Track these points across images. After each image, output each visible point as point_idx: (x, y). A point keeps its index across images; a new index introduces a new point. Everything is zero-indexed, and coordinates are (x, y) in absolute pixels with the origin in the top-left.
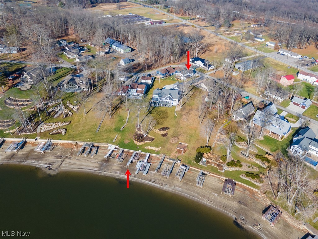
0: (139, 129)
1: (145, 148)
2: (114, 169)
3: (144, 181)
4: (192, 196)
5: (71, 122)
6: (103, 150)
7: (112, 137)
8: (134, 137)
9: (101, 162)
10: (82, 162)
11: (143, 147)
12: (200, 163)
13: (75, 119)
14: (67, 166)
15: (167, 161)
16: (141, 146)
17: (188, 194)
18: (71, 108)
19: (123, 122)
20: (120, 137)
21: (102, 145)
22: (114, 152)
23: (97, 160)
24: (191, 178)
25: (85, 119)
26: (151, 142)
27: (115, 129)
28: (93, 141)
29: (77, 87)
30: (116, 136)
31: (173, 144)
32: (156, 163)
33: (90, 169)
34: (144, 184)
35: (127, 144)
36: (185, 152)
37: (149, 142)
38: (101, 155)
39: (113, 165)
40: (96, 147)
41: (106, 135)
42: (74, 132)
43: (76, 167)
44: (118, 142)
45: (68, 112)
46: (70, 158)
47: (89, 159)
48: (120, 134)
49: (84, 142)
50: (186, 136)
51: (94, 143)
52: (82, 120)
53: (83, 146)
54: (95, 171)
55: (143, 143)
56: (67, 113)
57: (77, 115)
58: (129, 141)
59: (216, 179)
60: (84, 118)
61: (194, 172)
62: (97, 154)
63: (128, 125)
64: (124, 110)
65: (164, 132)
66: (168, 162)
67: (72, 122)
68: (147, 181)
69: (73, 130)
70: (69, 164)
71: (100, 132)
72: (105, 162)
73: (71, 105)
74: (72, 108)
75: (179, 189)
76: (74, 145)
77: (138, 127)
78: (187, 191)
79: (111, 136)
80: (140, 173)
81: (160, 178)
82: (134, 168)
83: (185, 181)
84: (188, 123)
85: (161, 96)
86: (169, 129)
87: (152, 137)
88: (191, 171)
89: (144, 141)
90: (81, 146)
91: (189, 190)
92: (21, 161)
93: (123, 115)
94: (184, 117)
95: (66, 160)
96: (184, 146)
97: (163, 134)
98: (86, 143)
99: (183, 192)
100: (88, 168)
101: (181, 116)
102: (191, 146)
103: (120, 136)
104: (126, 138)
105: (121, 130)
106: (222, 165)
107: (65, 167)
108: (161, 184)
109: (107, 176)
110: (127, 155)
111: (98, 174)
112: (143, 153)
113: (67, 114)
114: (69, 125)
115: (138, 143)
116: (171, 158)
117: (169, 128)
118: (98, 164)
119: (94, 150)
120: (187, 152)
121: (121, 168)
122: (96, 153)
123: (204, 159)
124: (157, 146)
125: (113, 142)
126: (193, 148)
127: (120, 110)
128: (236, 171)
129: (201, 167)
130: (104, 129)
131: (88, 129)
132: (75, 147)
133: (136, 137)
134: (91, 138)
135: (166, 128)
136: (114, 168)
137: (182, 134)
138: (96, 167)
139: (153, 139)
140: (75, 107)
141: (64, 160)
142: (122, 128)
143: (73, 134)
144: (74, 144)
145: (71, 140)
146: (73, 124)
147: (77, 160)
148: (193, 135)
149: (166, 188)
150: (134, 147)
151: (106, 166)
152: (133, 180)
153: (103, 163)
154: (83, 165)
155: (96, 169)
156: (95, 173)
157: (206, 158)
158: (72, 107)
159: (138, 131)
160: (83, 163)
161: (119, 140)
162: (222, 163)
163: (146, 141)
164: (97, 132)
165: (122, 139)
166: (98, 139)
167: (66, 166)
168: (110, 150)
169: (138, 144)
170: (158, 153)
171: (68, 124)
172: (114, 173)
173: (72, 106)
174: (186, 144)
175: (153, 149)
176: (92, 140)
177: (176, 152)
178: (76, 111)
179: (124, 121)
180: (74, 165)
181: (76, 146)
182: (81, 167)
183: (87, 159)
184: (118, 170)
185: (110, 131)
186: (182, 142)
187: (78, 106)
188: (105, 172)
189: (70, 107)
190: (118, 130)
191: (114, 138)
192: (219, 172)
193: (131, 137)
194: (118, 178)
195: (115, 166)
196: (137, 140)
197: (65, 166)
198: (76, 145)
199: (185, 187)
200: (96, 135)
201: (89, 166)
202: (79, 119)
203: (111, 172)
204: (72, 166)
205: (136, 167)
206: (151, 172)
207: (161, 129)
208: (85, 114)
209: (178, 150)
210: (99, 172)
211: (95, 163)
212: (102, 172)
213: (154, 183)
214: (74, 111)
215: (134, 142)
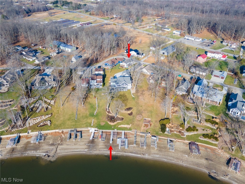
0: (109, 112)
1: (119, 127)
2: (100, 148)
3: (128, 153)
4: (169, 160)
5: (52, 114)
6: (86, 134)
7: (90, 122)
8: (107, 119)
9: (88, 143)
10: (73, 146)
11: (116, 126)
12: (166, 133)
13: (55, 111)
14: (62, 151)
15: (139, 135)
16: (115, 125)
17: (166, 159)
18: (48, 102)
19: (94, 108)
20: (96, 121)
21: (84, 130)
22: (95, 134)
23: (84, 143)
24: (162, 145)
25: (63, 110)
26: (121, 121)
27: (90, 114)
28: (76, 127)
29: (48, 84)
30: (93, 120)
31: (139, 120)
32: (131, 137)
33: (82, 151)
34: (129, 156)
35: (104, 125)
36: (151, 126)
37: (120, 121)
38: (86, 138)
39: (99, 145)
40: (80, 132)
41: (84, 120)
42: (57, 122)
43: (70, 151)
44: (96, 125)
45: (47, 106)
46: (62, 144)
47: (77, 143)
48: (95, 119)
49: (68, 129)
50: (148, 112)
51: (77, 129)
52: (61, 111)
53: (69, 133)
54: (86, 152)
55: (115, 123)
56: (47, 107)
57: (55, 108)
58: (105, 123)
59: (182, 144)
60: (62, 109)
61: (163, 140)
62: (83, 137)
63: (99, 110)
64: (92, 98)
65: (129, 112)
66: (140, 135)
67: (53, 114)
68: (130, 154)
69: (56, 120)
70: (62, 149)
71: (79, 119)
72: (91, 143)
73: (48, 100)
74: (49, 102)
75: (157, 156)
76: (61, 133)
77: (108, 110)
78: (164, 157)
79: (89, 121)
80: (122, 148)
81: (139, 149)
82: (116, 144)
83: (159, 149)
84: (145, 102)
85: (118, 83)
86: (133, 109)
87: (122, 117)
88: (161, 140)
89: (117, 121)
90: (67, 133)
91: (164, 155)
92: (22, 154)
93: (93, 103)
94: (140, 97)
95: (59, 146)
96: (148, 121)
97: (129, 113)
98: (70, 129)
99: (161, 158)
100: (79, 150)
101: (138, 97)
102: (154, 120)
103: (96, 119)
104: (101, 120)
105: (95, 115)
107: (61, 153)
108: (142, 154)
109: (97, 154)
110: (106, 134)
111: (90, 154)
112: (119, 131)
113: (47, 108)
114: (51, 117)
115: (112, 124)
116: (142, 131)
117: (132, 108)
118: (87, 145)
119: (79, 134)
120: (153, 125)
121: (106, 146)
122: (81, 137)
123: (167, 129)
124: (128, 124)
125: (92, 125)
126: (156, 121)
127: (89, 98)
128: (195, 134)
129: (167, 136)
130: (81, 116)
131: (68, 118)
132: (62, 134)
133: (109, 118)
134: (73, 125)
135: (130, 108)
136: (100, 147)
137: (143, 111)
138: (85, 148)
139: (123, 119)
140: (51, 101)
141: (57, 147)
142: (95, 113)
143: (57, 124)
144: (60, 132)
145: (58, 129)
146: (54, 116)
147: (68, 145)
148: (152, 110)
149: (147, 156)
150: (110, 127)
151: (93, 146)
152: (119, 155)
153: (90, 144)
154: (74, 149)
155: (86, 150)
156: (87, 154)
157: (169, 128)
158: (49, 101)
159: (109, 114)
160: (74, 147)
161: (96, 123)
162: (182, 130)
163: (118, 121)
164: (76, 119)
165: (98, 122)
166: (79, 125)
167: (61, 151)
168: (92, 132)
169: (112, 125)
170: (130, 129)
171: (51, 116)
172: (101, 151)
173: (49, 100)
174: (150, 119)
175: (125, 127)
176: (74, 126)
177: (144, 126)
178: (53, 104)
179: (95, 107)
180: (67, 149)
181: (62, 133)
182: (73, 150)
183: (76, 143)
184: (104, 148)
185: (86, 117)
186: (146, 118)
187: (54, 100)
188: (94, 152)
189: (48, 101)
190: (92, 115)
191: (91, 123)
192: (182, 138)
193: (105, 119)
194: (106, 154)
195: (101, 145)
196: (111, 121)
197: (60, 151)
198: (63, 132)
199: (161, 154)
200: (76, 122)
201: (80, 149)
202: (58, 110)
203: (99, 151)
204: (66, 151)
205: (117, 144)
206: (131, 145)
207: (127, 110)
208: (62, 106)
209: (145, 124)
210: (89, 152)
211: (84, 145)
212: (92, 152)
213: (136, 154)
214: (52, 104)
215: (108, 123)
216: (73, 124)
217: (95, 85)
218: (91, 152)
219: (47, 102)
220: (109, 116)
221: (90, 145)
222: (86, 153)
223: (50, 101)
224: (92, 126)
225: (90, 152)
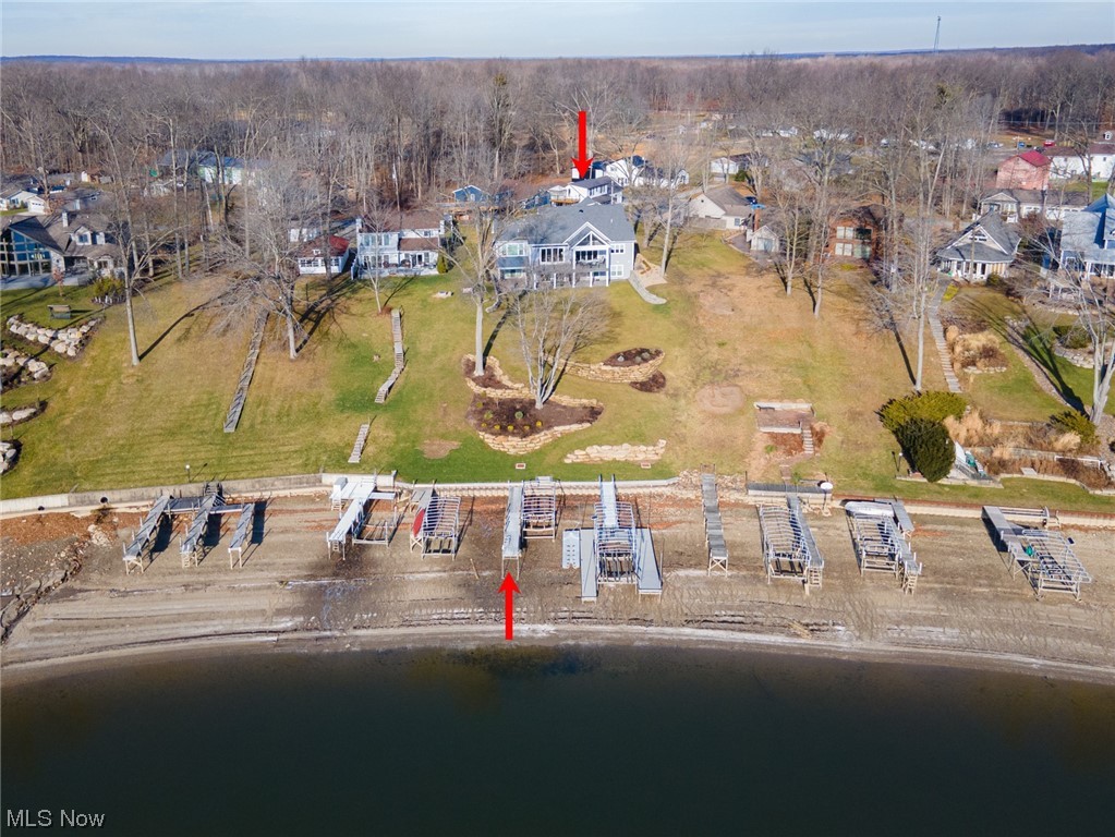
0: (489, 381)
1: (567, 461)
2: (416, 604)
3: (669, 630)
4: (1069, 661)
5: (43, 405)
6: (298, 516)
7: (336, 440)
8: (473, 422)
9: (311, 577)
10: (168, 598)
11: (551, 459)
12: (955, 477)
13: (71, 389)
14: (55, 641)
15: (737, 504)
16: (540, 453)
18: (36, 342)
19: (375, 365)
20: (386, 435)
21: (282, 493)
22: (376, 515)
23: (274, 574)
24: (956, 561)
25: (140, 381)
26: (587, 425)
27: (343, 400)
28: (221, 477)
29: (62, 264)
30: (364, 429)
31: (724, 416)
32: (680, 522)
33: (242, 629)
35: (449, 458)
36: (820, 441)
37: (575, 427)
38: (295, 543)
39: (404, 582)
41: (292, 434)
42: (72, 448)
43: (131, 637)
44: (386, 459)
45: (21, 362)
46: (69, 594)
47: (212, 577)
49: (153, 491)
50: (776, 371)
51: (225, 485)
52: (120, 389)
53: (159, 511)
54: (283, 636)
55: (541, 439)
56: (15, 370)
57: (81, 373)
58: (456, 444)
60: (132, 380)
61: (950, 528)
62: (266, 539)
64: (362, 315)
65: (640, 372)
66: (747, 506)
67: (51, 404)
68: (687, 631)
69: (67, 439)
70: (64, 628)
71: (252, 426)
72: (336, 575)
73: (34, 330)
74: (43, 340)
75: (940, 634)
76: (87, 519)
77: (479, 372)
78: (1010, 638)
79: (331, 435)
80: (612, 592)
81: (763, 596)
82: (555, 573)
83: (936, 586)
84: (747, 319)
85: (544, 239)
86: (661, 357)
87: (585, 401)
88: (926, 527)
89: (550, 427)
90: (131, 519)
91: (1005, 627)
93: (367, 338)
94: (707, 301)
95: (37, 608)
96: (791, 415)
97: (641, 378)
98: (168, 492)
99: (983, 650)
100: (220, 629)
101: (691, 301)
102: (833, 407)
103: (387, 425)
104: (427, 430)
105: (380, 400)
106: (1087, 460)
107: (38, 653)
108: (798, 629)
109: (381, 650)
110: (471, 512)
111: (314, 651)
112: (572, 488)
113: (17, 375)
114: (36, 421)
115: (511, 445)
116: (756, 476)
117: (658, 353)
118: (294, 592)
119: (238, 524)
120: (833, 438)
121: (466, 584)
122: (257, 536)
123: (960, 454)
124: (639, 438)
125: (354, 459)
126: (854, 416)
127: (342, 319)
129: (976, 495)
130: (273, 410)
131: (169, 425)
132: (91, 528)
133: (489, 415)
134: (201, 463)
135: (641, 352)
136: (413, 594)
137: (745, 368)
138: (280, 612)
139: (594, 413)
140: (61, 335)
141: (20, 616)
142: (384, 388)
143: (70, 461)
144: (85, 511)
145: (63, 492)
146: (62, 414)
147: (126, 594)
148: (810, 360)
149: (844, 641)
150: (501, 468)
151: (353, 596)
152: (585, 643)
153: (325, 581)
154: (180, 617)
155: (286, 623)
156: (288, 650)
157: (967, 444)
158: (43, 336)
159: (488, 390)
160: (177, 607)
161: (391, 449)
162: (1081, 450)
163: (559, 429)
164: (231, 429)
165: (405, 440)
166: (246, 460)
167: (47, 643)
168: (345, 504)
169: (512, 452)
170: (660, 471)
171: (29, 418)
172: (427, 622)
173: (40, 331)
174: (803, 406)
175: (620, 457)
176: (205, 470)
177: (769, 449)
178: (71, 353)
179: (385, 363)
180: (108, 626)
181: (98, 521)
182: (166, 631)
183: (202, 579)
184: (451, 603)
185: (314, 415)
186: (770, 399)
187: (85, 329)
188: (358, 632)
189: (31, 338)
190: (359, 403)
191: (350, 446)
193: (458, 422)
194: (471, 646)
195: (421, 582)
196: (504, 428)
197: (37, 644)
198: (102, 517)
199: (968, 616)
200: (227, 442)
201: (231, 615)
202: (96, 387)
203: (406, 624)
204: (97, 638)
205: (565, 566)
206: (682, 573)
207: (621, 359)
208: (135, 361)
209: (773, 436)
210: (315, 634)
211: (269, 587)
212: (337, 633)
213: (741, 630)
214: (60, 355)
215: (482, 441)
216: (203, 455)
217: (387, 265)
218: (328, 633)
219: (29, 343)
220: (488, 403)
221: (321, 586)
222: (277, 644)
223: (50, 334)
224: (354, 465)
225: (317, 639)
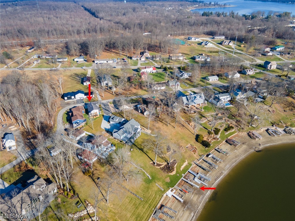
0: (159, 165)
1: (181, 170)
2: (197, 200)
6: (169, 203)
8: (166, 173)
9: (185, 207)
11: (179, 171)
16: (177, 172)
18: (85, 215)
20: (160, 183)
23: (181, 211)
25: (114, 205)
26: (177, 163)
27: (146, 182)
28: (154, 206)
30: (158, 185)
31: (185, 152)
32: (199, 170)
35: (171, 180)
39: (192, 199)
41: (150, 193)
48: (156, 181)
52: (114, 209)
54: (195, 215)
55: (175, 169)
58: (169, 178)
59: (223, 145)
60: (112, 206)
63: (149, 171)
66: (200, 163)
71: (143, 196)
73: (81, 213)
77: (156, 164)
87: (173, 160)
102: (192, 143)
105: (151, 178)
106: (215, 137)
108: (221, 174)
109: (203, 207)
115: (174, 173)
116: (197, 158)
118: (186, 211)
120: (197, 147)
121: (196, 194)
124: (184, 161)
126: (195, 143)
128: (221, 134)
131: (133, 207)
134: (149, 207)
138: (190, 214)
155: (192, 214)
159: (161, 166)
161: (164, 185)
163: (175, 166)
164: (142, 199)
165: (163, 182)
166: (153, 201)
168: (172, 196)
169: (174, 174)
170: (190, 164)
173: (83, 212)
174: (189, 145)
175: (185, 166)
176: (151, 208)
177: (194, 154)
178: (95, 210)
184: (199, 197)
186: (186, 146)
188: (199, 208)
189: (82, 215)
190: (149, 181)
191: (159, 188)
192: (219, 142)
193: (164, 174)
194: (208, 200)
195: (193, 198)
196: (171, 171)
203: (200, 203)
205: (199, 184)
209: (193, 151)
210: (196, 212)
211: (184, 213)
212: (198, 210)
213: (219, 178)
214: (93, 213)
215: (170, 175)
218: (197, 211)
220: (163, 169)
221: (187, 207)
222: (196, 217)
223: (86, 211)
224: (164, 190)
225: (198, 212)
